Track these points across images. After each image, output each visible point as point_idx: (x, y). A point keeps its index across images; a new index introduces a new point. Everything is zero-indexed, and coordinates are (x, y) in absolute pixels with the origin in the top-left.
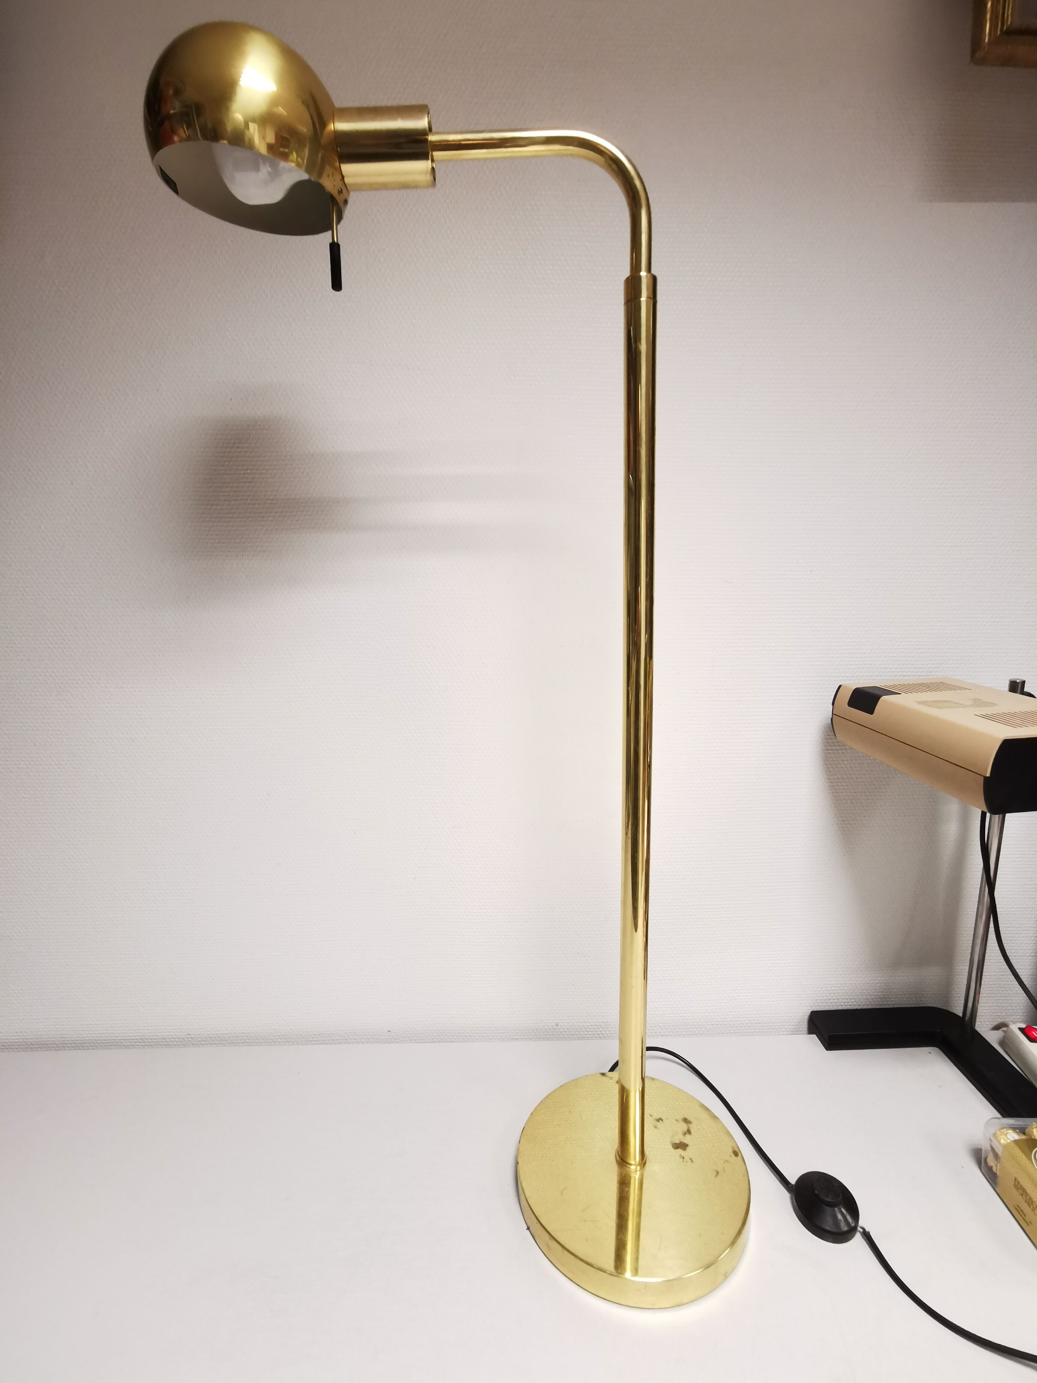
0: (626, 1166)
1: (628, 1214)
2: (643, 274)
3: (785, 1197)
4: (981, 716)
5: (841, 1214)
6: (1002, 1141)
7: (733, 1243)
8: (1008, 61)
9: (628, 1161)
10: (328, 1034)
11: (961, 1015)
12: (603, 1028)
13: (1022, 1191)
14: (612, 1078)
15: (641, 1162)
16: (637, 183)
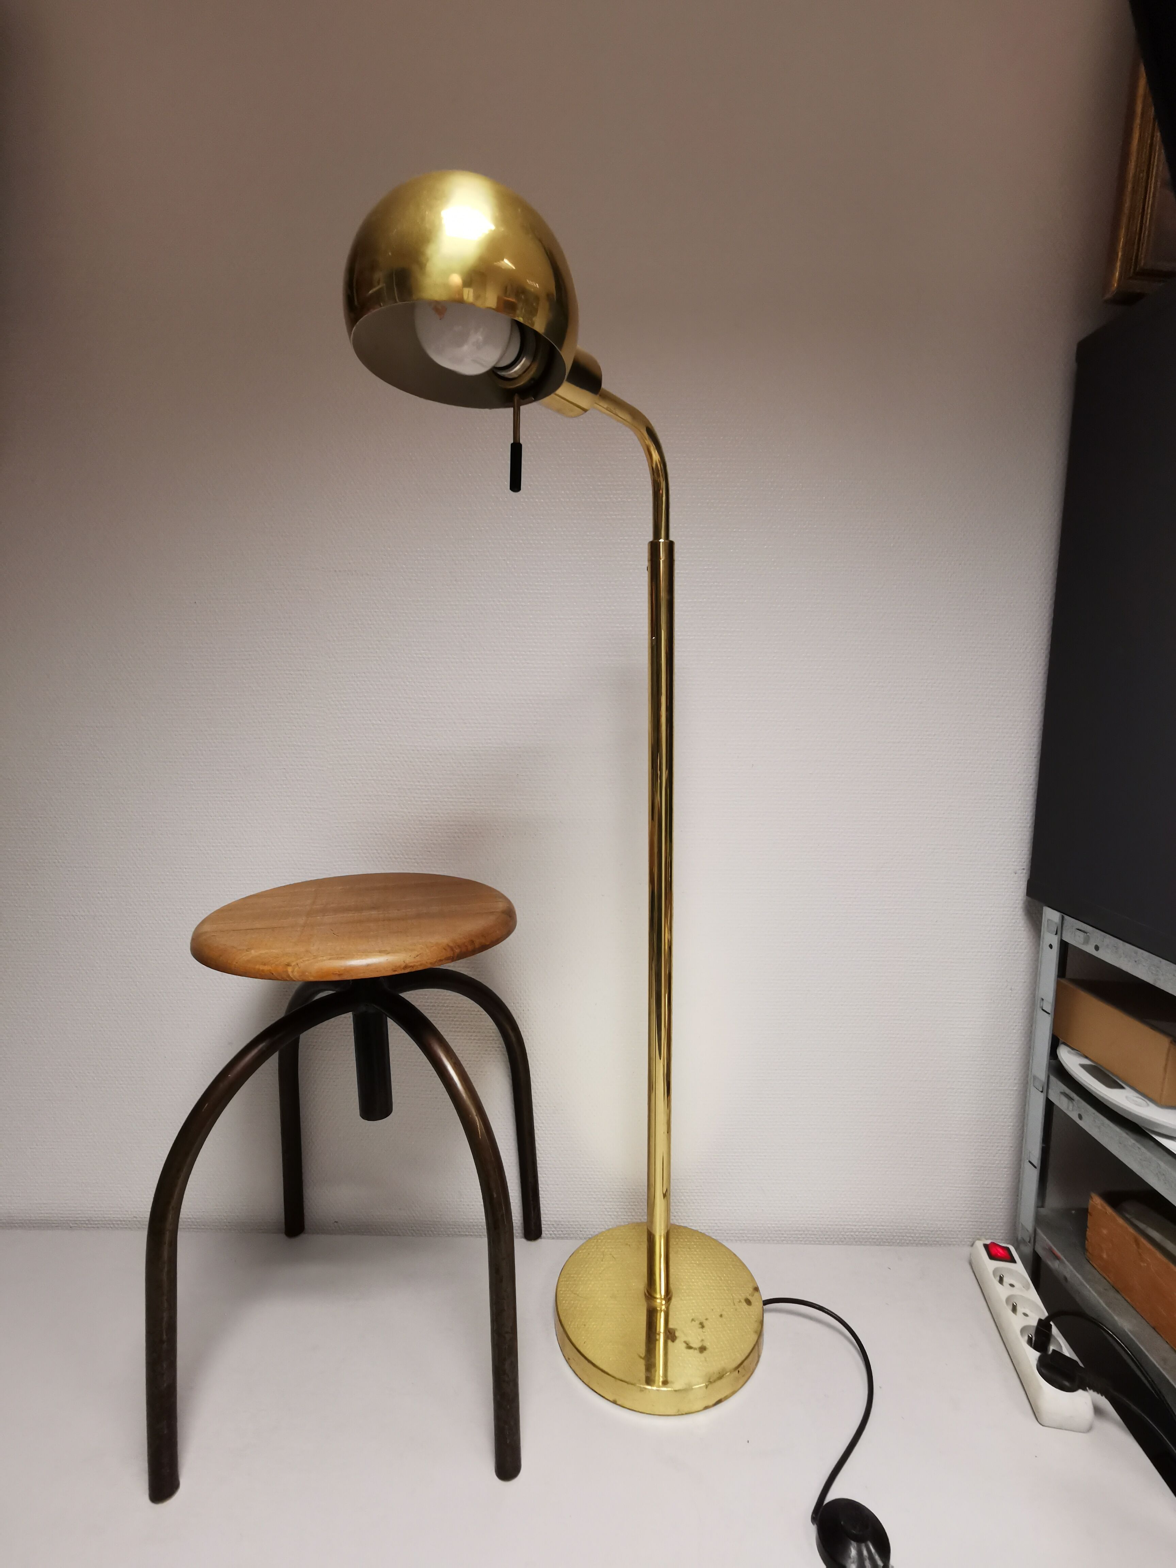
5: (868, 1551)
9: (655, 1296)
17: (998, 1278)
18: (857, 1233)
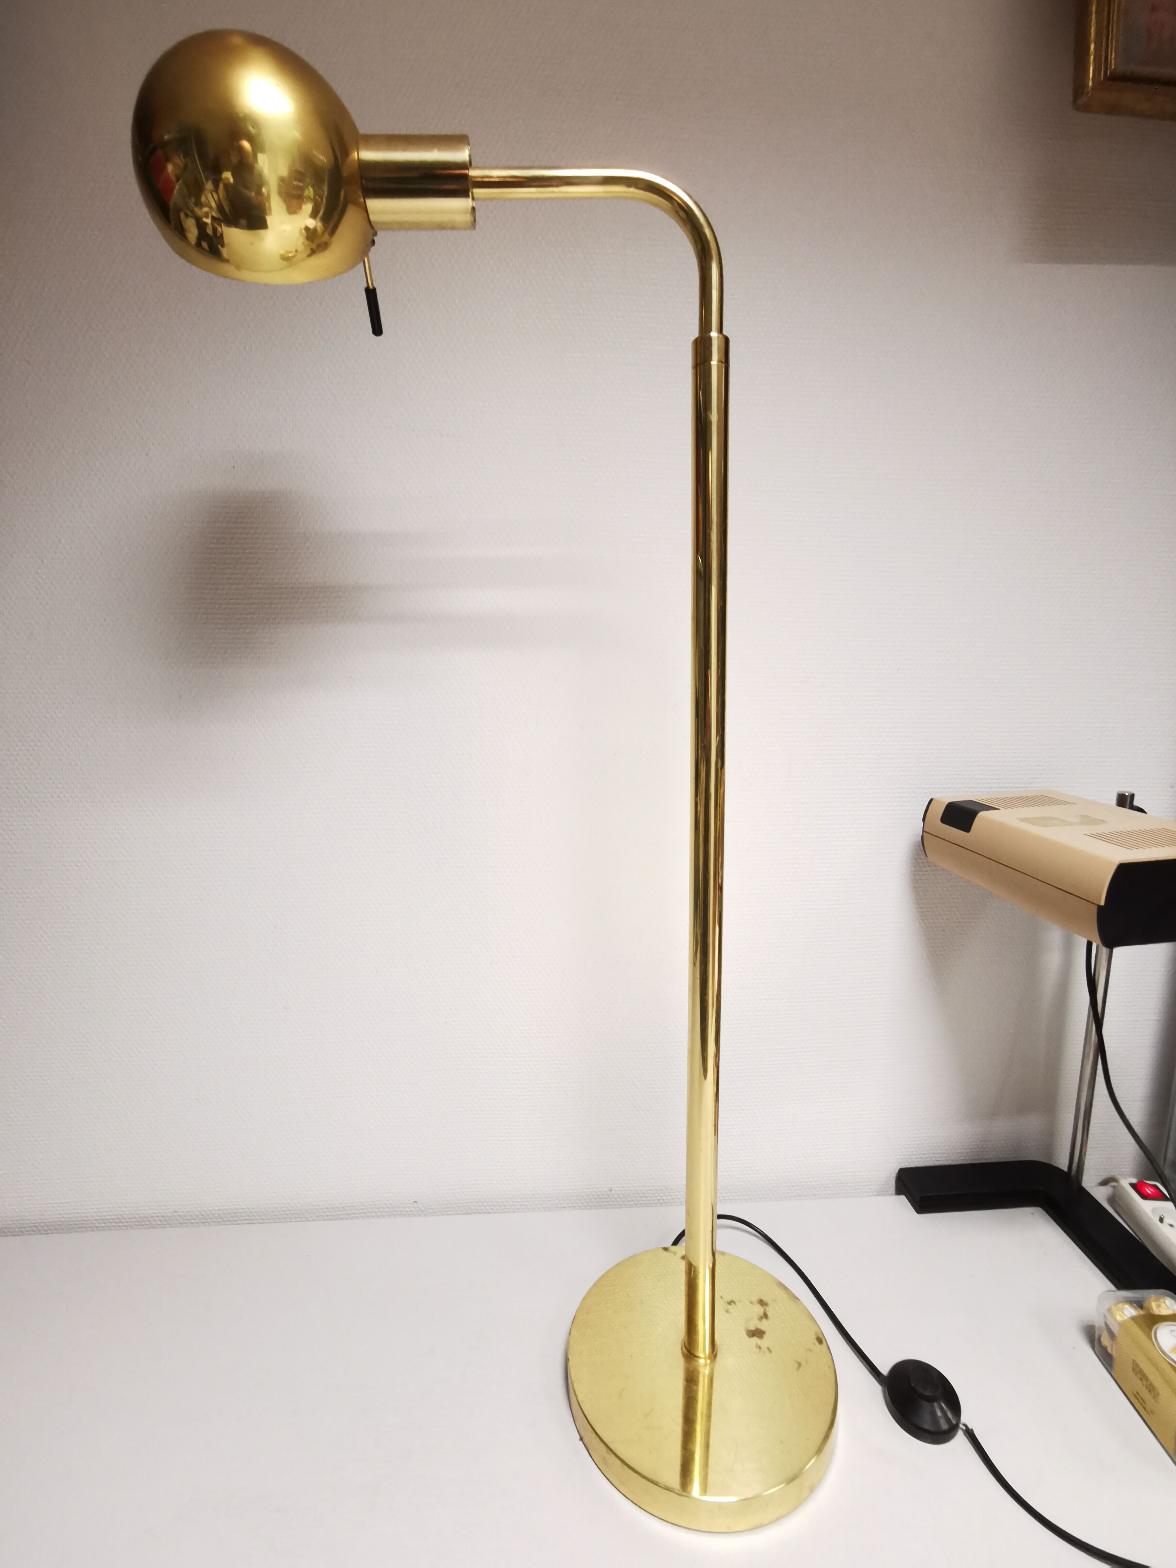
0: (694, 1360)
1: (695, 1414)
2: (714, 334)
3: (876, 1391)
4: (1092, 835)
5: (940, 1410)
6: (1119, 1318)
7: (819, 1450)
8: (1112, 110)
9: (697, 1354)
10: (343, 1207)
11: (1065, 1169)
12: (664, 1193)
13: (1141, 1376)
14: (675, 1253)
15: (711, 1354)
16: (707, 231)
17: (1158, 1218)
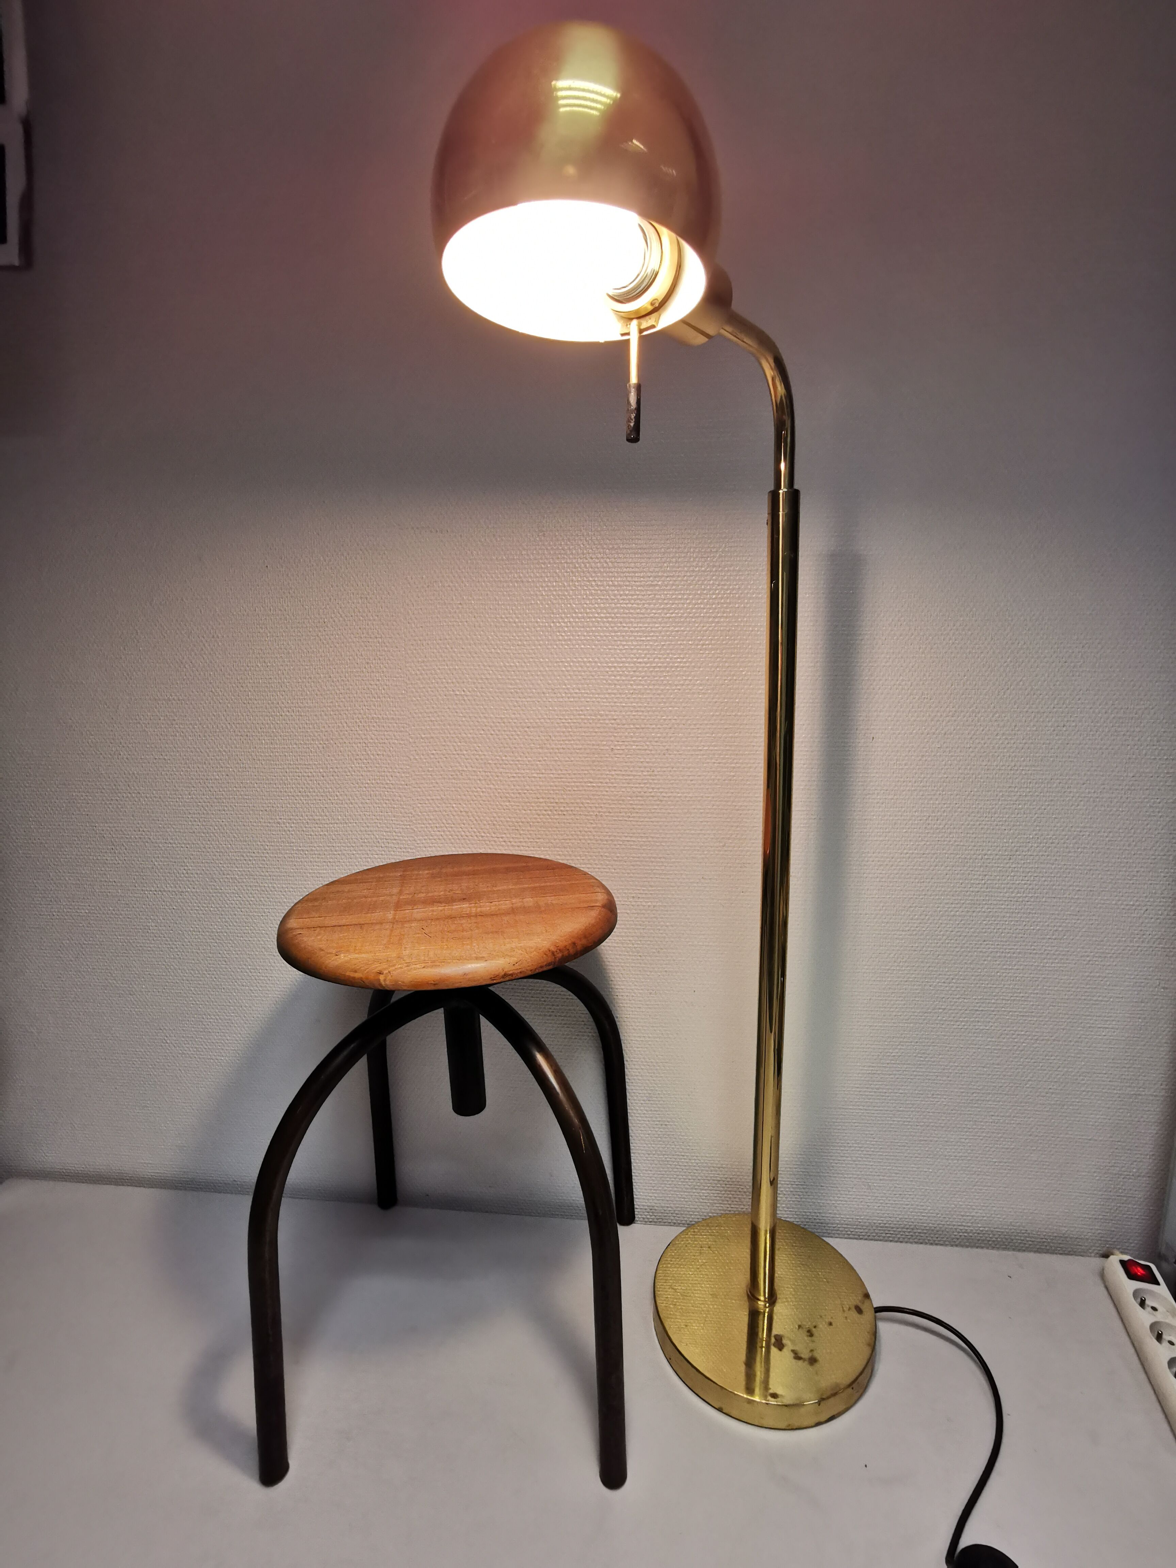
17: (1139, 1300)
18: (971, 1234)
